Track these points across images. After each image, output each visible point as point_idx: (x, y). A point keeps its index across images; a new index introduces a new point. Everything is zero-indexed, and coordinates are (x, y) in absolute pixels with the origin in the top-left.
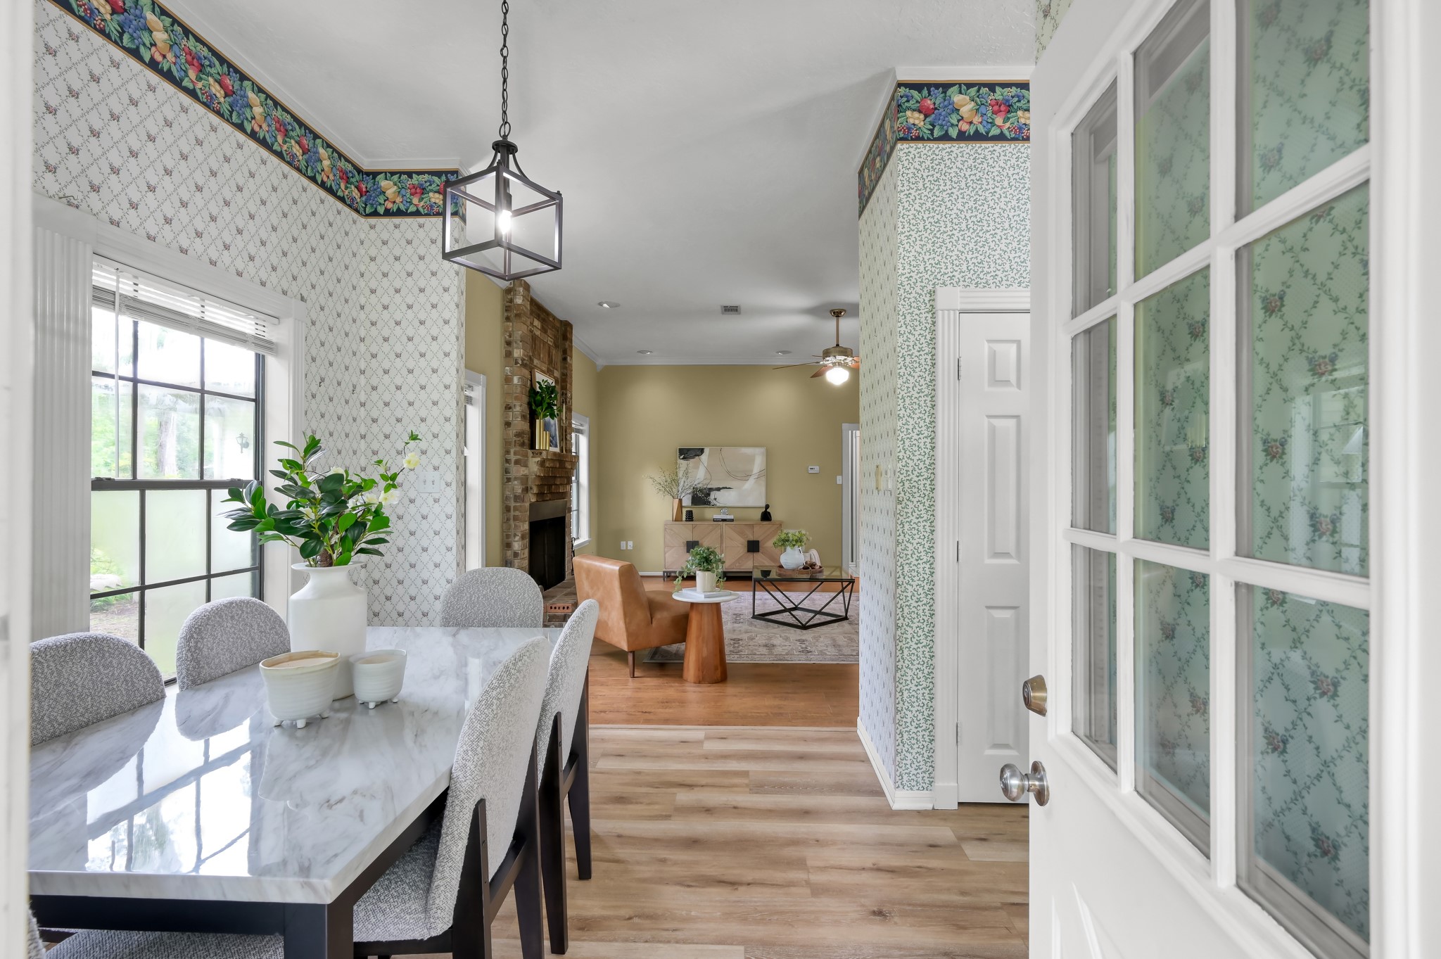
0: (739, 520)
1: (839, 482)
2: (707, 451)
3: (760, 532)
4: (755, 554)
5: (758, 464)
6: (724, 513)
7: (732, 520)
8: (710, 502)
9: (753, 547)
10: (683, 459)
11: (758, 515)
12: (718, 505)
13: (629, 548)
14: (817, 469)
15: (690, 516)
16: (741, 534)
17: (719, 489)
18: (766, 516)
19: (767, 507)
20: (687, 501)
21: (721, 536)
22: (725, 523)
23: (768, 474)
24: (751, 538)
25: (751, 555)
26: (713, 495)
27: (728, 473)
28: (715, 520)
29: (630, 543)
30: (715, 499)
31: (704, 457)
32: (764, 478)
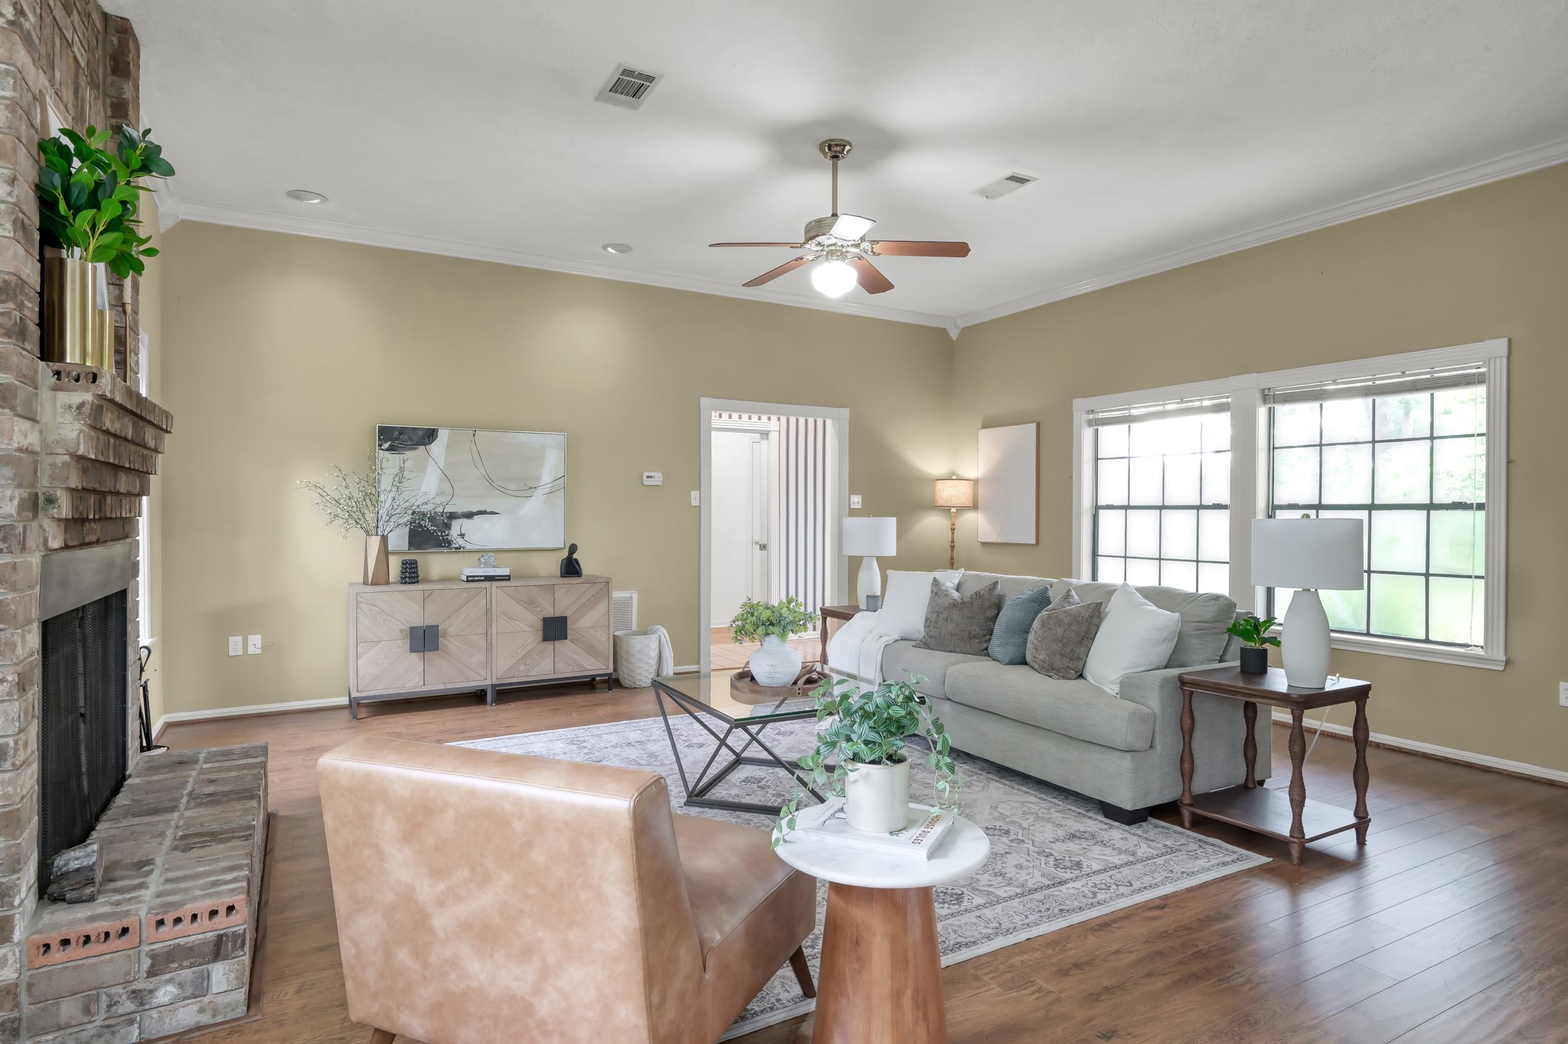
0: (522, 577)
1: (695, 502)
2: (443, 435)
3: (565, 600)
4: (559, 644)
5: (551, 467)
6: (488, 565)
7: (508, 578)
8: (450, 543)
9: (555, 629)
10: (390, 449)
11: (551, 565)
12: (468, 547)
13: (251, 650)
14: (658, 478)
15: (411, 574)
16: (530, 604)
17: (469, 515)
18: (571, 568)
19: (573, 549)
20: (399, 540)
21: (488, 612)
22: (495, 584)
23: (569, 486)
24: (550, 613)
25: (549, 645)
26: (456, 527)
27: (490, 481)
28: (470, 579)
29: (255, 642)
30: (462, 535)
31: (437, 447)
32: (561, 494)
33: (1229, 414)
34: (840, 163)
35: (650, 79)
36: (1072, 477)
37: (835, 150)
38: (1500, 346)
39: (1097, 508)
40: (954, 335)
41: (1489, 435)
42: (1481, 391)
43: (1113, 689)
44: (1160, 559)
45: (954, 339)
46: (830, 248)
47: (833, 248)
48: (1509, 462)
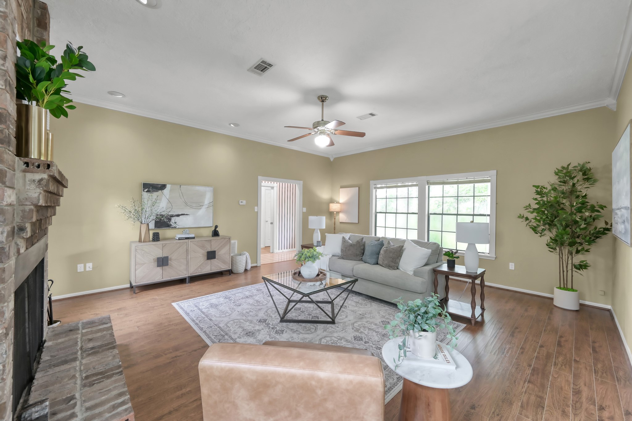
0: (198, 237)
1: (256, 210)
2: (168, 187)
3: (215, 244)
4: (213, 261)
5: (208, 198)
6: (186, 233)
7: (194, 238)
8: (171, 225)
9: (211, 255)
10: (148, 191)
11: (209, 232)
12: (178, 227)
13: (88, 269)
14: (244, 202)
15: (156, 238)
16: (202, 247)
17: (178, 216)
18: (216, 233)
19: (216, 227)
20: (152, 225)
21: (187, 251)
22: (190, 240)
23: (215, 205)
24: (209, 250)
25: (209, 261)
26: (173, 220)
27: (186, 203)
28: (180, 239)
29: (89, 266)
30: (175, 223)
31: (166, 191)
32: (212, 208)
33: (418, 187)
34: (324, 103)
35: (270, 65)
36: (369, 204)
37: (323, 99)
38: (494, 172)
39: (376, 213)
40: (332, 160)
41: (491, 196)
42: (489, 184)
43: (411, 273)
44: (396, 228)
45: (332, 161)
46: (321, 131)
47: (322, 131)
48: (496, 204)
